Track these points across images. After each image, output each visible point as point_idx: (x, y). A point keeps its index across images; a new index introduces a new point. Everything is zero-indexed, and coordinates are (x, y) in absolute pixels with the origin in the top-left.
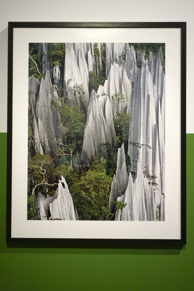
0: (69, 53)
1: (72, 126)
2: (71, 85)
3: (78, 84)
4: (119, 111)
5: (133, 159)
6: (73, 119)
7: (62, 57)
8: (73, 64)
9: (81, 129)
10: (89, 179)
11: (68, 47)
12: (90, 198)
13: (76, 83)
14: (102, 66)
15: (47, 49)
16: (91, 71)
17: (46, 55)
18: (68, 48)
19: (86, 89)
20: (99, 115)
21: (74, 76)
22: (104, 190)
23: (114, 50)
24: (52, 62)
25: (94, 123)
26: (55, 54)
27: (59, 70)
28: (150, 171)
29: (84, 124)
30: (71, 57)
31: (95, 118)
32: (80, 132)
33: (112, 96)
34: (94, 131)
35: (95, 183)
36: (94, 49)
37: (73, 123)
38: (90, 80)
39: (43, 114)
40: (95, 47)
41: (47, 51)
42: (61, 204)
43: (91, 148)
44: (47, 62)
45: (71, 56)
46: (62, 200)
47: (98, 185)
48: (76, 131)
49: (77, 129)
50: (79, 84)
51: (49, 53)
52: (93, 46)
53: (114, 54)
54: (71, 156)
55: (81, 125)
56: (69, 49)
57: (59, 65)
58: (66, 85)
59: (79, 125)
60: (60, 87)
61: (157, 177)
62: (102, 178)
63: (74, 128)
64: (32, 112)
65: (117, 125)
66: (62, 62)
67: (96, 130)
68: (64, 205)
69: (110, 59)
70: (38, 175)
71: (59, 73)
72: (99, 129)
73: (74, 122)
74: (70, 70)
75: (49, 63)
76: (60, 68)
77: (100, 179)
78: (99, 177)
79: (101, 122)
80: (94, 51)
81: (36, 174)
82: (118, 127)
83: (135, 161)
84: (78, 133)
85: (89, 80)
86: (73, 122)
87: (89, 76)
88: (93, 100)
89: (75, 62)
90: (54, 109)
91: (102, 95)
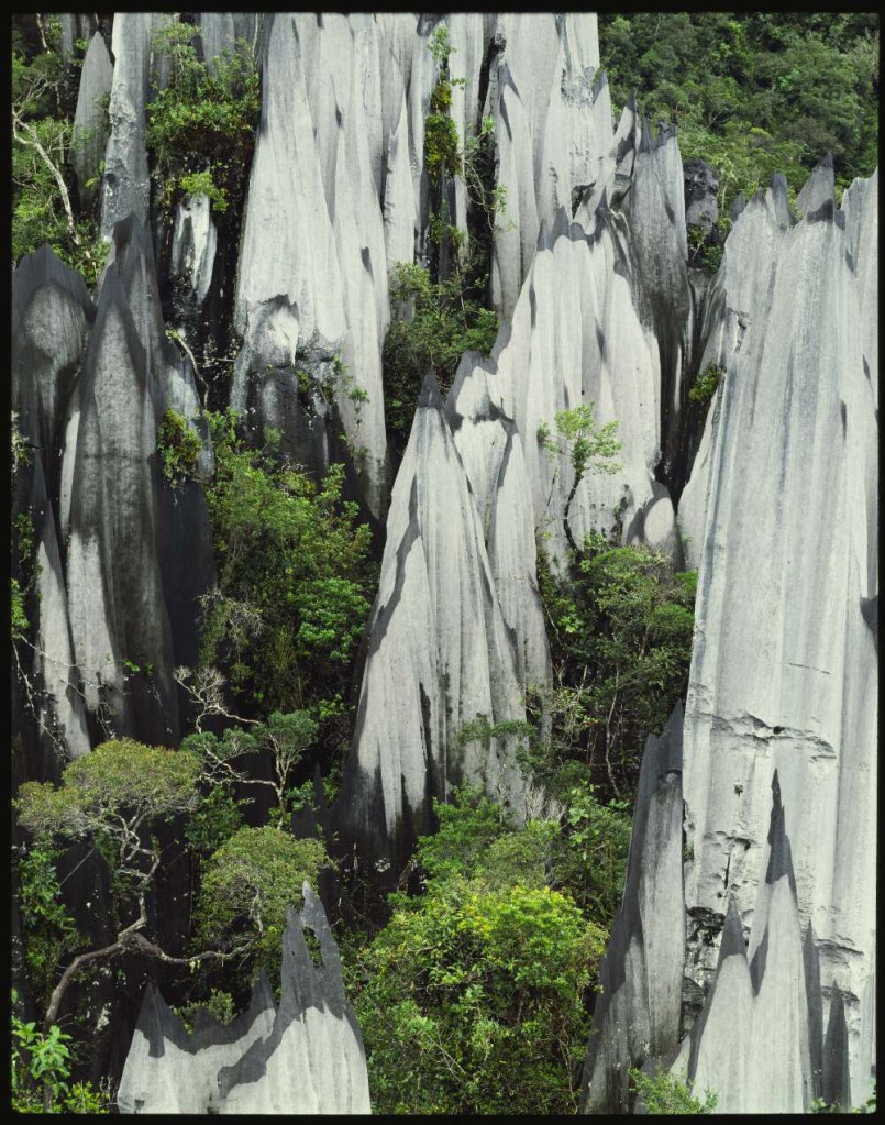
0: (283, 127)
1: (283, 598)
2: (284, 336)
3: (322, 332)
4: (577, 529)
5: (709, 825)
6: (290, 556)
7: (240, 144)
8: (299, 198)
9: (340, 625)
10: (454, 925)
11: (280, 84)
12: (454, 1056)
13: (312, 327)
14: (467, 239)
15: (140, 89)
16: (403, 262)
17: (132, 124)
18: (278, 95)
19: (367, 373)
20: (462, 542)
21: (305, 283)
22: (552, 1010)
23: (548, 145)
24: (166, 175)
25: (431, 591)
26: (193, 123)
27: (208, 235)
28: (815, 907)
29: (362, 593)
30: (291, 154)
31: (438, 554)
32: (336, 643)
33: (536, 428)
34: (425, 643)
35: (497, 955)
36: (429, 126)
37: (291, 579)
38: (395, 318)
39: (106, 503)
40: (432, 110)
41: (140, 99)
42: (293, 1079)
43: (402, 748)
44: (137, 172)
45: (291, 148)
46: (305, 1049)
47: (516, 970)
48: (308, 632)
49: (316, 622)
50: (330, 335)
51: (148, 113)
52: (424, 103)
53: (545, 171)
54: (279, 792)
55: (345, 598)
56: (282, 98)
57: (212, 202)
58: (251, 330)
59: (332, 596)
60: (210, 345)
61: (856, 948)
62: (546, 921)
63: (297, 613)
64: (36, 481)
65: (566, 619)
66: (232, 178)
67: (439, 633)
68: (315, 1087)
69: (520, 198)
70: (51, 910)
71: (206, 252)
72: (457, 633)
73: (297, 577)
74: (282, 239)
75: (145, 184)
76: (215, 216)
77: (530, 929)
78: (531, 918)
79: (472, 583)
80: (427, 140)
81: (41, 900)
82: (570, 630)
83: (720, 839)
84: (324, 649)
85: (386, 318)
86: (289, 571)
87: (392, 293)
88: (431, 435)
89: (315, 188)
90: (177, 476)
91: (479, 418)
